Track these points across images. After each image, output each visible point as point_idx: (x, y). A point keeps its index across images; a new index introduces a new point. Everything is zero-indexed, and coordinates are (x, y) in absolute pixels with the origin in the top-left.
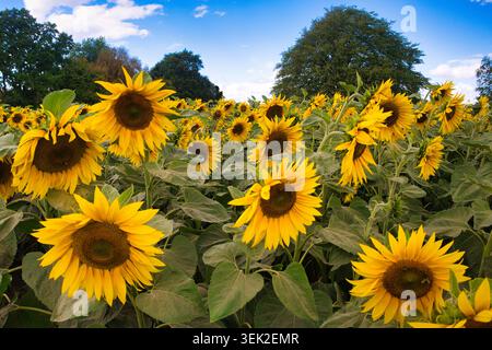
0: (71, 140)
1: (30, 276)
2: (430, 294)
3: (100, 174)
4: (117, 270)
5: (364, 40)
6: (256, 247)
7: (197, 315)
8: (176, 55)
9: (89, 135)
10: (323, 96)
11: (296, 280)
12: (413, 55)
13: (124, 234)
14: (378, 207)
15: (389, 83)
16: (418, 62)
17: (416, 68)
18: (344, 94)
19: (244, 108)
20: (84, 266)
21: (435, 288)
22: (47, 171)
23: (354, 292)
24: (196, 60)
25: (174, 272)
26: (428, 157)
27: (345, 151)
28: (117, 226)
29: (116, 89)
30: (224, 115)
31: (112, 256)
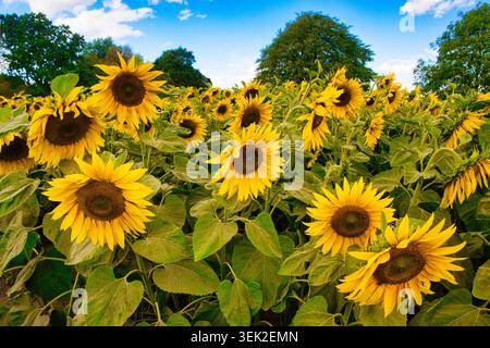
0: (76, 116)
1: (50, 232)
2: (367, 232)
3: (103, 145)
4: (116, 221)
5: (328, 40)
6: (231, 199)
7: (185, 256)
8: (173, 52)
9: (91, 112)
10: (292, 82)
11: (265, 226)
12: (366, 54)
13: (120, 190)
14: (332, 168)
15: (344, 70)
16: (370, 60)
17: (368, 65)
18: (308, 80)
19: (228, 94)
20: (88, 219)
21: (370, 228)
22: (58, 144)
23: (309, 232)
24: (190, 56)
25: (165, 223)
26: (372, 129)
27: (306, 122)
28: (113, 184)
29: (112, 71)
30: (212, 99)
31: (110, 209)
